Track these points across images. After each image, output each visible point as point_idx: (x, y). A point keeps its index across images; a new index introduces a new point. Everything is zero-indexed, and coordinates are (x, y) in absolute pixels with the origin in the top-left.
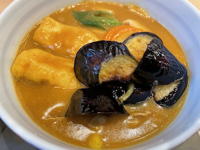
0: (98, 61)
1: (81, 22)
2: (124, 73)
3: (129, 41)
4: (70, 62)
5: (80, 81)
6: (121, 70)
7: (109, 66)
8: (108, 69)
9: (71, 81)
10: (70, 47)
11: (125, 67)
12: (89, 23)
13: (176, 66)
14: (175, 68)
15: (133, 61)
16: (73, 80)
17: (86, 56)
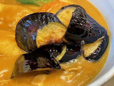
0: (34, 29)
1: (19, 1)
2: (57, 37)
3: (60, 13)
4: (12, 34)
5: (21, 48)
6: (54, 35)
7: (44, 32)
8: (44, 35)
9: (13, 49)
10: (11, 22)
11: (56, 32)
12: (26, 2)
13: (97, 28)
14: (97, 29)
15: (63, 26)
16: (15, 48)
17: (24, 26)
